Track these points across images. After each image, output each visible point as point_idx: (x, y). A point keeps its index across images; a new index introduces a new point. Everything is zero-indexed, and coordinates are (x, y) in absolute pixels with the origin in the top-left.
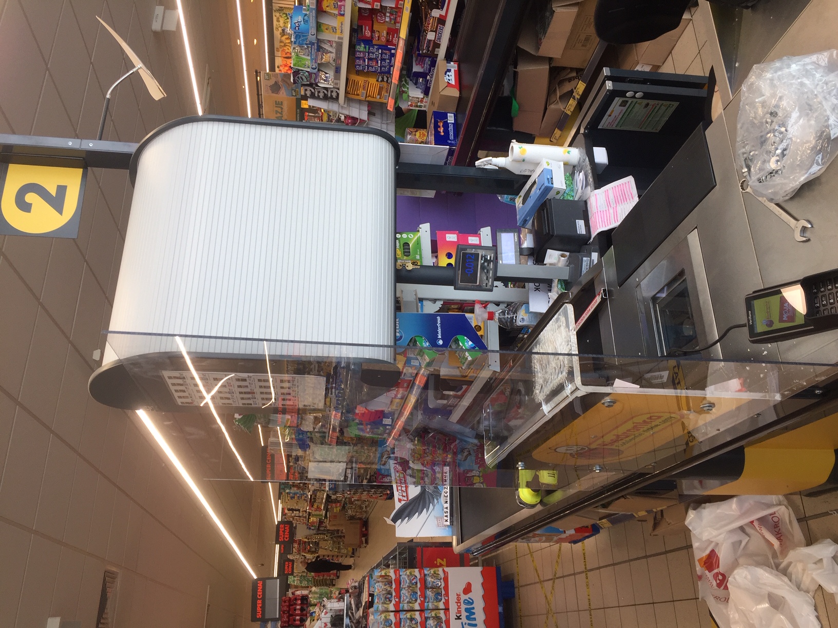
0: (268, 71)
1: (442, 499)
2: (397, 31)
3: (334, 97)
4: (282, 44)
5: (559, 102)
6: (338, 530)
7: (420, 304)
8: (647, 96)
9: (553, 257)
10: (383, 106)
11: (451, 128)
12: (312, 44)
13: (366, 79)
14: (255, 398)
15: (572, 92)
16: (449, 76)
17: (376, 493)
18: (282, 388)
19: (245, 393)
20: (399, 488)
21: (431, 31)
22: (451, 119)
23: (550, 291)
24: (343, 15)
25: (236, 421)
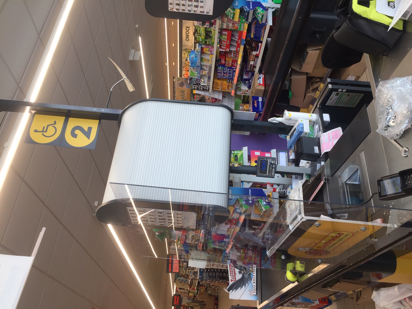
0: (179, 77)
1: (252, 281)
2: (237, 61)
3: (207, 89)
4: (186, 65)
5: (312, 93)
6: (203, 301)
7: (242, 184)
8: (348, 91)
9: (303, 163)
10: (229, 93)
11: (260, 104)
12: (199, 67)
13: (222, 82)
14: (166, 222)
15: (318, 88)
16: (260, 80)
17: (222, 282)
18: (177, 217)
19: (161, 219)
20: (232, 274)
21: (252, 61)
22: (260, 99)
23: (302, 179)
24: (213, 54)
25: (156, 236)
